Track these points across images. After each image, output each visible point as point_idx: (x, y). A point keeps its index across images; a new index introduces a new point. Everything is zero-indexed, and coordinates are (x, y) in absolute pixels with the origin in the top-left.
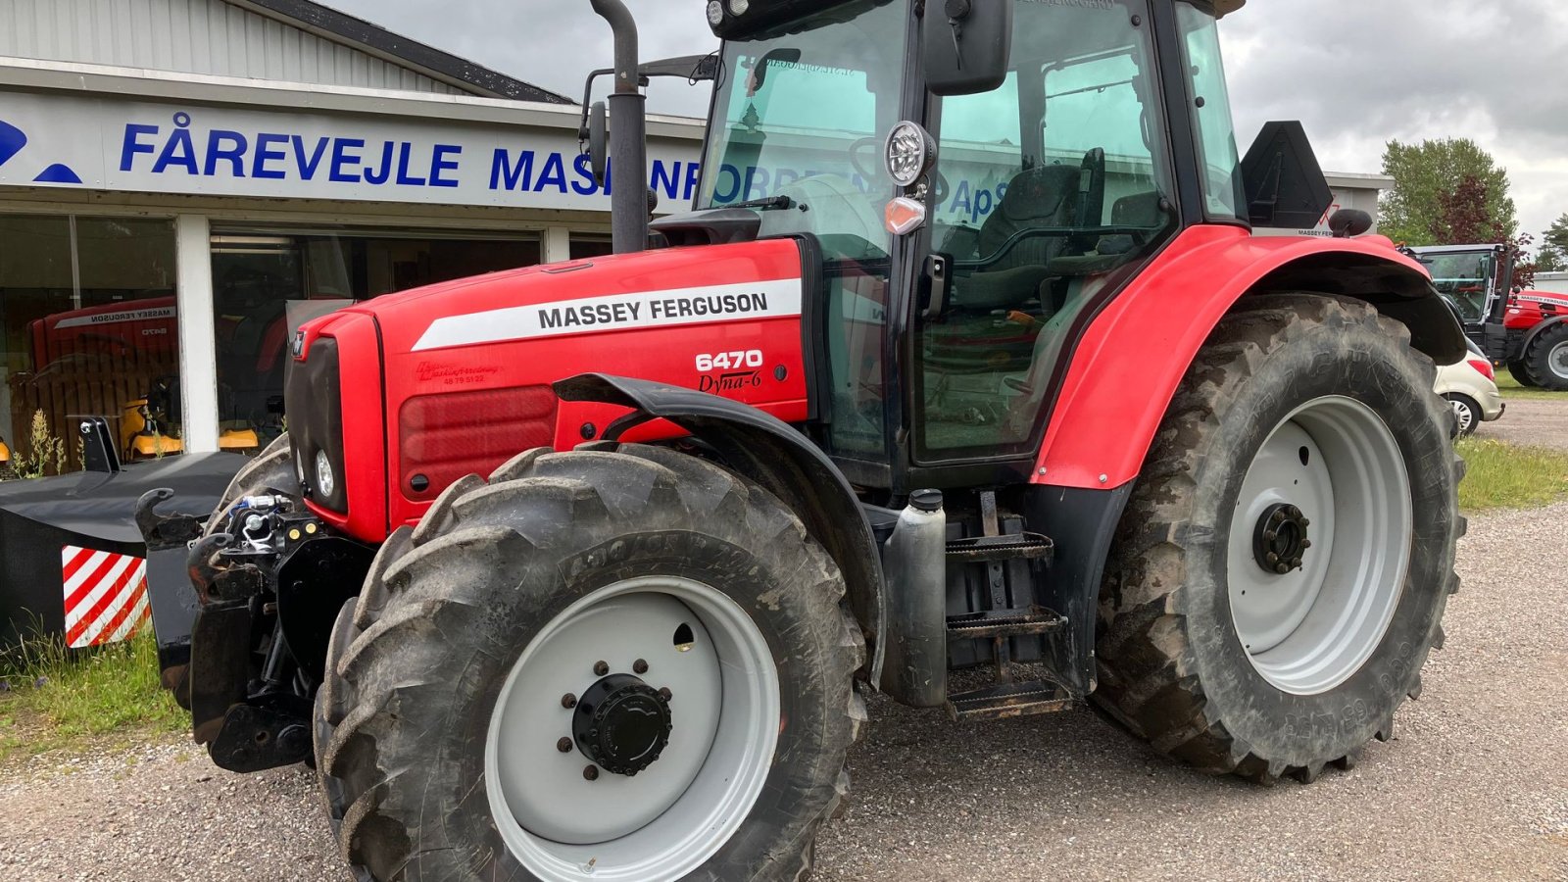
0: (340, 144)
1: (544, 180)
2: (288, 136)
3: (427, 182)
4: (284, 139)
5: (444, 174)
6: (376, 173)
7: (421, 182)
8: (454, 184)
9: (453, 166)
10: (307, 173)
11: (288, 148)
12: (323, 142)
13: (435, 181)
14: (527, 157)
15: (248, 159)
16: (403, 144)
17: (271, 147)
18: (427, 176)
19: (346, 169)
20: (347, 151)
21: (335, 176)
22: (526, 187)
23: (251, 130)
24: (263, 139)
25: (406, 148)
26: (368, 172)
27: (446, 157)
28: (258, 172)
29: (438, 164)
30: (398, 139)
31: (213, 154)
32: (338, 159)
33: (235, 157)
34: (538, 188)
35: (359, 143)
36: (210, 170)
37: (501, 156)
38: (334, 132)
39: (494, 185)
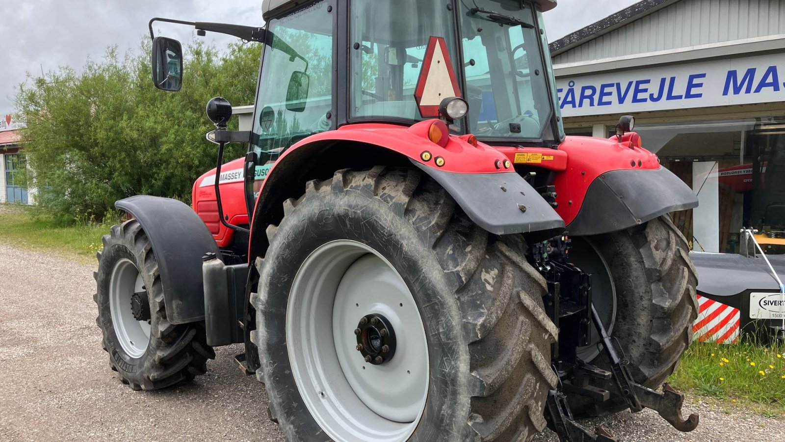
0: (638, 83)
1: (763, 84)
2: (614, 84)
3: (684, 97)
4: (612, 85)
5: (694, 91)
6: (655, 96)
7: (680, 97)
8: (700, 95)
9: (700, 85)
10: (621, 100)
11: (614, 90)
12: (630, 83)
13: (688, 95)
14: (751, 73)
15: (596, 98)
16: (671, 78)
17: (606, 90)
18: (683, 93)
19: (640, 96)
20: (642, 87)
21: (635, 100)
22: (748, 91)
23: (597, 84)
24: (603, 87)
25: (673, 80)
26: (651, 96)
27: (696, 81)
28: (600, 103)
29: (690, 85)
30: (668, 75)
31: (583, 97)
32: (637, 91)
33: (591, 98)
34: (758, 90)
35: (648, 81)
36: (581, 105)
37: (732, 75)
38: (635, 78)
39: (725, 92)
